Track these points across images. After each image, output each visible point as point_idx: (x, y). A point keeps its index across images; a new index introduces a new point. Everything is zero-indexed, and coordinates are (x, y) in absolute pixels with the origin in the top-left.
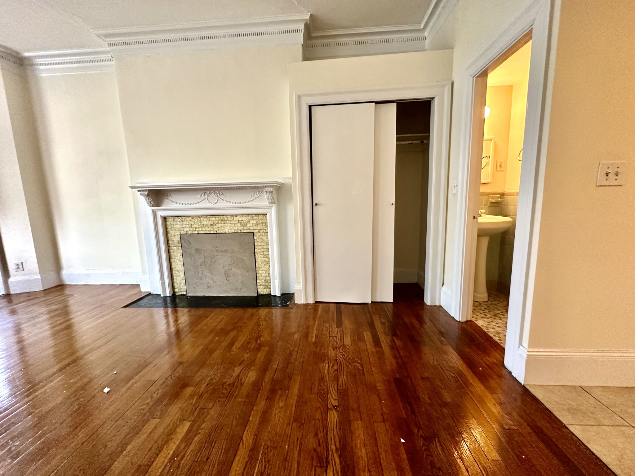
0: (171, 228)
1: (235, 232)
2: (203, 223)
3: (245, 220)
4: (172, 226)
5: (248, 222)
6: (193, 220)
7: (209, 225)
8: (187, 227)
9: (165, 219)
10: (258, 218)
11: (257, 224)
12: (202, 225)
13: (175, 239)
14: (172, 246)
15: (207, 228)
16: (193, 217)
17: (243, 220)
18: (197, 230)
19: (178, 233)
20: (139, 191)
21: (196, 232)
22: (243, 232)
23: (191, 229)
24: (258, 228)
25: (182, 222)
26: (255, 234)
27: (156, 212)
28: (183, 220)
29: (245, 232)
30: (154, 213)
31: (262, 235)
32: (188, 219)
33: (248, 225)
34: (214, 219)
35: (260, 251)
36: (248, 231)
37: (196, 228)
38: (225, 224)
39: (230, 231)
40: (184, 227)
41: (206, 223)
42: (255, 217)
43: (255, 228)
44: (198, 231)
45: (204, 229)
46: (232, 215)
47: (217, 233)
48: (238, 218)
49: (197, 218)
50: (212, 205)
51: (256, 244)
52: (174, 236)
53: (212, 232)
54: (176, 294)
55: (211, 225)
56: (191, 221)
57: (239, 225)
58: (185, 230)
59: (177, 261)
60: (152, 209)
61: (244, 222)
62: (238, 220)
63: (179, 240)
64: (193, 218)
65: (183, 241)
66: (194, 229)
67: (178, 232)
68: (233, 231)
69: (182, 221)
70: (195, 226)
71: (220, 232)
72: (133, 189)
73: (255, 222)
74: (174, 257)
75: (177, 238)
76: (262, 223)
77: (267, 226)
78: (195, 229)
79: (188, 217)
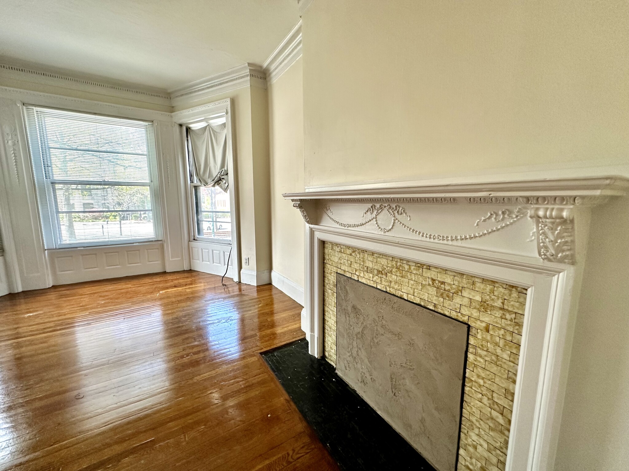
0: (328, 260)
1: (422, 304)
2: (367, 263)
3: (450, 284)
4: (330, 256)
5: (459, 291)
6: (353, 254)
7: (376, 272)
8: (346, 265)
9: (323, 243)
10: (492, 291)
11: (484, 306)
12: (366, 269)
13: (331, 279)
14: (328, 286)
15: (371, 275)
16: (354, 250)
17: (443, 283)
18: (358, 273)
19: (335, 270)
20: (293, 200)
21: (356, 278)
22: (440, 311)
23: (349, 269)
24: (487, 319)
25: (340, 255)
26: (473, 331)
27: (314, 231)
28: (343, 250)
29: (447, 313)
30: (312, 232)
31: (497, 344)
32: (349, 251)
33: (458, 300)
34: (384, 261)
35: (481, 382)
36: (454, 314)
37: (356, 270)
38: (403, 279)
39: (411, 298)
40: (342, 262)
41: (371, 265)
42: (479, 285)
43: (475, 314)
44: (358, 276)
45: (367, 275)
46: (420, 265)
47: (386, 292)
48: (432, 274)
49: (359, 253)
50: (382, 233)
51: (471, 357)
52: (331, 273)
53: (379, 287)
54: (326, 359)
55: (379, 272)
56: (351, 255)
57: (433, 291)
58: (343, 268)
59: (331, 312)
60: (310, 227)
61: (447, 288)
62: (433, 280)
63: (335, 281)
65: (338, 285)
66: (353, 271)
67: (335, 268)
68: (417, 301)
69: (341, 252)
70: (356, 266)
71: (393, 291)
72: (286, 198)
73: (478, 298)
74: (328, 305)
75: (333, 278)
76: (502, 309)
77: (520, 325)
79: (348, 247)
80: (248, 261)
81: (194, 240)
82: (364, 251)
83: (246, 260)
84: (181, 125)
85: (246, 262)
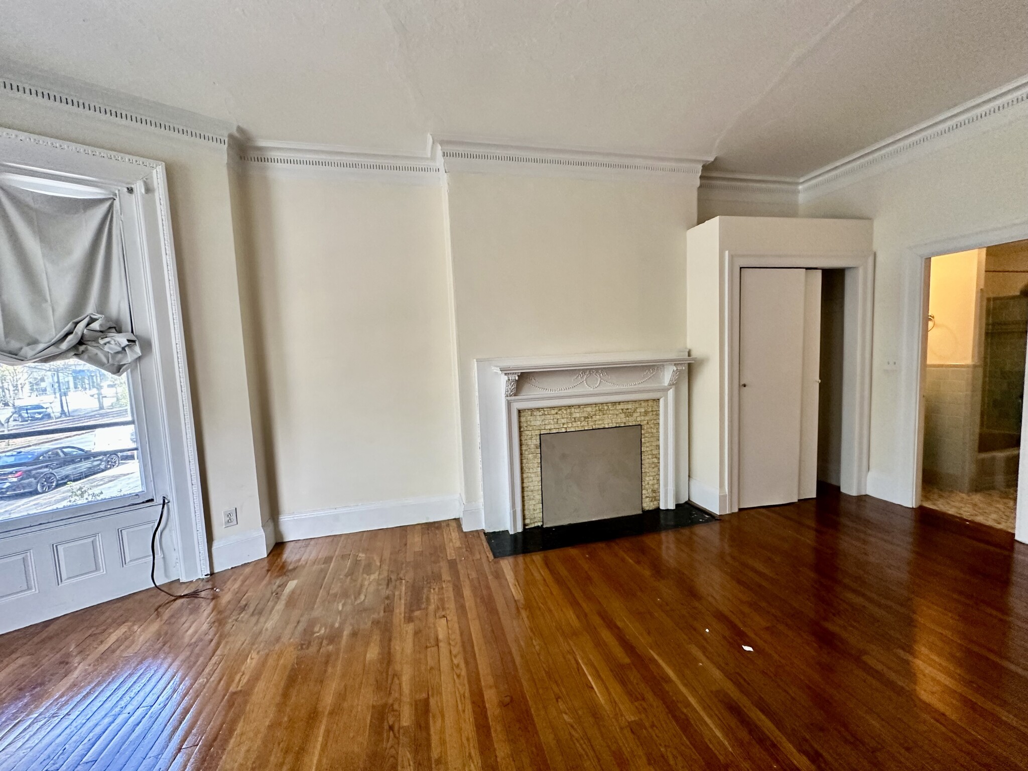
0: (526, 427)
1: (618, 425)
2: (574, 416)
3: (631, 409)
4: (529, 423)
5: (635, 411)
6: (560, 412)
7: (583, 419)
8: (551, 424)
9: (521, 413)
10: (648, 405)
11: (646, 413)
12: (573, 419)
13: (531, 442)
14: (527, 453)
15: (579, 423)
16: (560, 408)
17: (628, 409)
18: (565, 426)
19: (538, 432)
20: (506, 374)
21: (564, 430)
22: (627, 425)
23: (556, 426)
24: (647, 418)
25: (543, 417)
26: (643, 427)
27: (513, 403)
28: (546, 413)
29: (631, 424)
30: (511, 406)
31: (651, 428)
32: (553, 412)
33: (635, 415)
34: (589, 409)
35: (648, 449)
36: (634, 423)
37: (564, 424)
38: (604, 416)
39: (611, 425)
40: (546, 423)
41: (578, 415)
42: (643, 404)
43: (643, 418)
44: (566, 428)
45: (575, 424)
46: (614, 403)
47: (593, 429)
48: (619, 407)
49: (566, 410)
50: (592, 390)
51: (643, 440)
52: (531, 439)
53: (586, 429)
54: (529, 527)
55: (585, 418)
56: (557, 413)
57: (623, 416)
58: (548, 427)
59: (533, 475)
60: (508, 400)
61: (630, 411)
62: (622, 409)
63: (538, 443)
64: (560, 410)
65: (542, 445)
66: (560, 426)
67: (537, 431)
68: (614, 425)
69: (544, 414)
70: (563, 421)
71: (597, 427)
73: (643, 410)
74: (527, 471)
75: (535, 441)
76: (652, 411)
77: (658, 415)
78: (562, 426)
79: (553, 408)
80: (234, 517)
82: (570, 407)
83: (229, 516)
85: (229, 521)
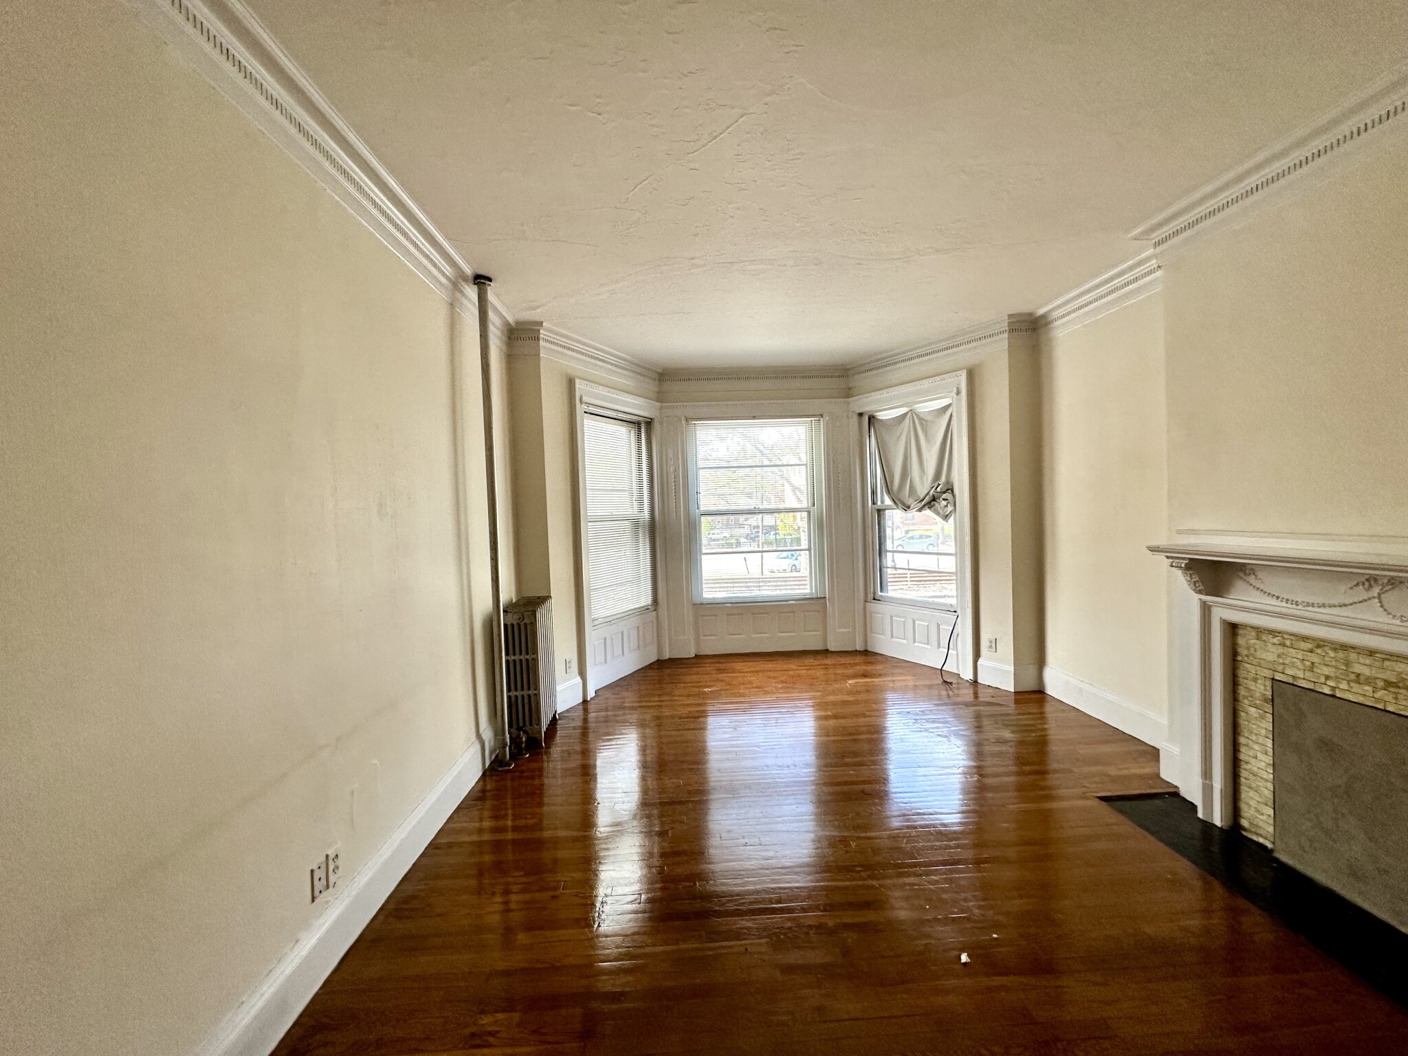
0: (1247, 656)
2: (1357, 668)
4: (1252, 651)
6: (1319, 651)
7: (1380, 684)
8: (1296, 671)
9: (1232, 629)
12: (1353, 677)
13: (1256, 688)
14: (1246, 701)
15: (1370, 689)
16: (1320, 643)
18: (1332, 683)
19: (1268, 674)
20: (1168, 557)
21: (1327, 691)
23: (1308, 675)
25: (1280, 650)
27: (1210, 607)
28: (1288, 643)
30: (1206, 610)
32: (1306, 646)
34: (1401, 667)
37: (1327, 677)
40: (1287, 662)
41: (1366, 671)
44: (1333, 688)
45: (1357, 688)
49: (1334, 650)
50: (1398, 622)
52: (1255, 680)
53: (1390, 709)
54: (1244, 833)
55: (1390, 684)
56: (1311, 651)
58: (1289, 671)
60: (1201, 599)
63: (1269, 693)
64: (1318, 646)
65: (1276, 700)
66: (1318, 678)
67: (1267, 671)
69: (1283, 645)
70: (1327, 671)
72: (1154, 553)
74: (1246, 734)
75: (1262, 687)
78: (1322, 680)
79: (1305, 638)
80: (994, 645)
81: (874, 599)
82: (1345, 647)
83: (991, 642)
84: (861, 415)
85: (991, 647)
